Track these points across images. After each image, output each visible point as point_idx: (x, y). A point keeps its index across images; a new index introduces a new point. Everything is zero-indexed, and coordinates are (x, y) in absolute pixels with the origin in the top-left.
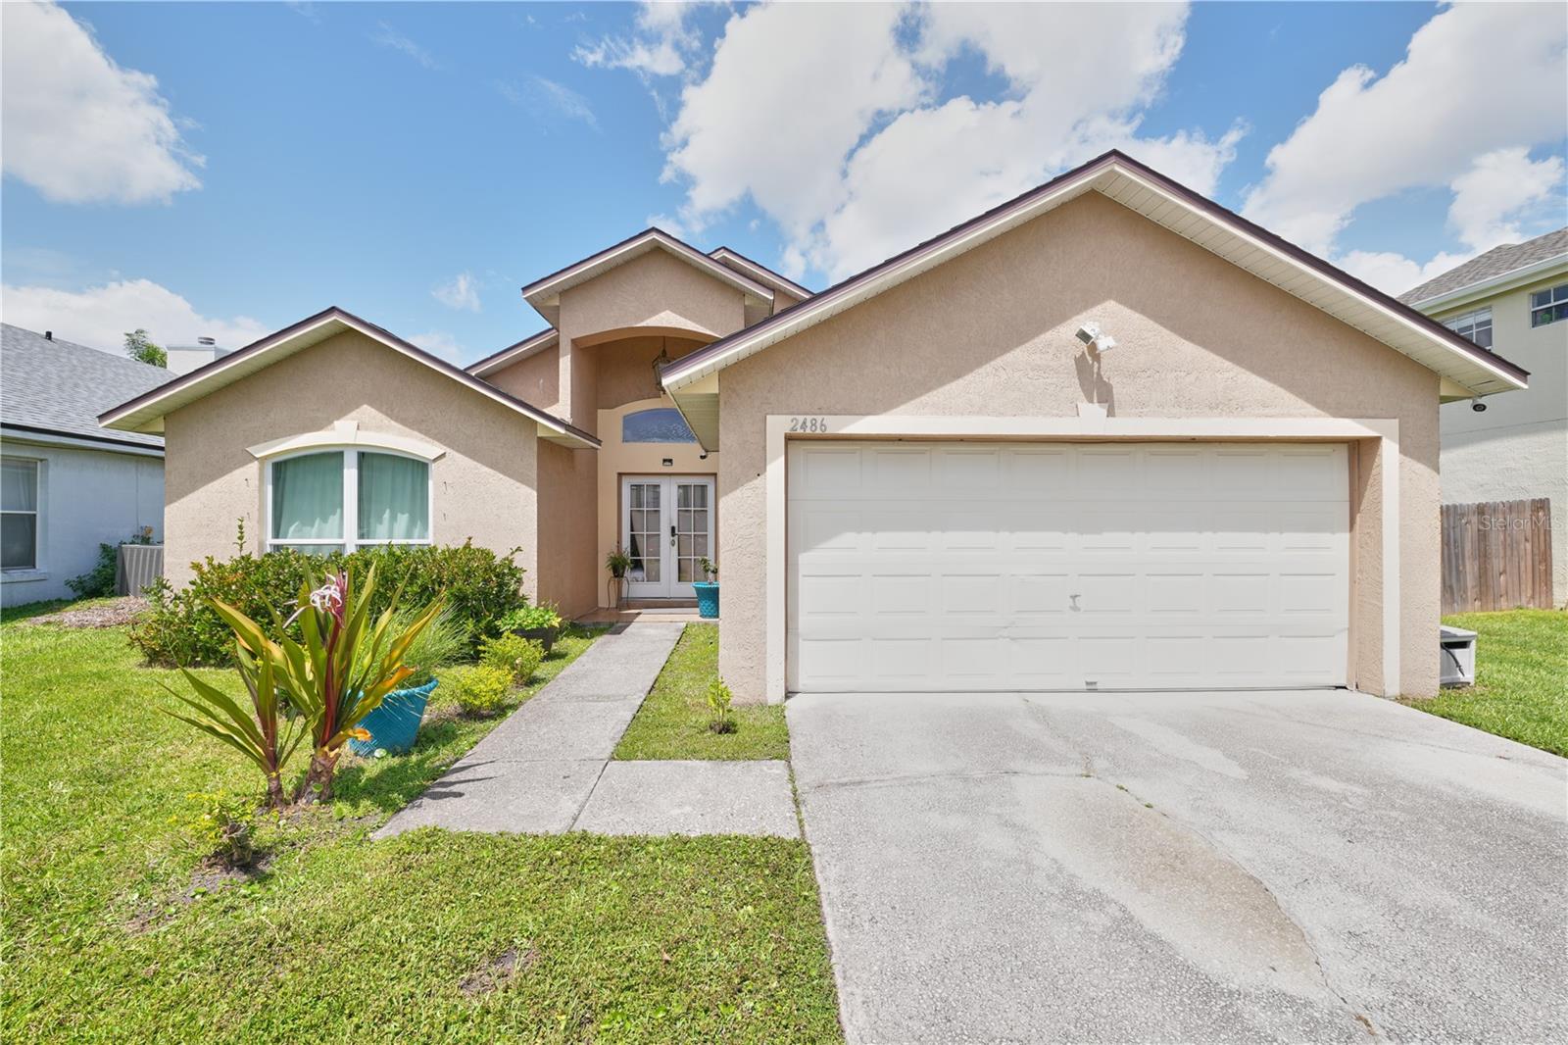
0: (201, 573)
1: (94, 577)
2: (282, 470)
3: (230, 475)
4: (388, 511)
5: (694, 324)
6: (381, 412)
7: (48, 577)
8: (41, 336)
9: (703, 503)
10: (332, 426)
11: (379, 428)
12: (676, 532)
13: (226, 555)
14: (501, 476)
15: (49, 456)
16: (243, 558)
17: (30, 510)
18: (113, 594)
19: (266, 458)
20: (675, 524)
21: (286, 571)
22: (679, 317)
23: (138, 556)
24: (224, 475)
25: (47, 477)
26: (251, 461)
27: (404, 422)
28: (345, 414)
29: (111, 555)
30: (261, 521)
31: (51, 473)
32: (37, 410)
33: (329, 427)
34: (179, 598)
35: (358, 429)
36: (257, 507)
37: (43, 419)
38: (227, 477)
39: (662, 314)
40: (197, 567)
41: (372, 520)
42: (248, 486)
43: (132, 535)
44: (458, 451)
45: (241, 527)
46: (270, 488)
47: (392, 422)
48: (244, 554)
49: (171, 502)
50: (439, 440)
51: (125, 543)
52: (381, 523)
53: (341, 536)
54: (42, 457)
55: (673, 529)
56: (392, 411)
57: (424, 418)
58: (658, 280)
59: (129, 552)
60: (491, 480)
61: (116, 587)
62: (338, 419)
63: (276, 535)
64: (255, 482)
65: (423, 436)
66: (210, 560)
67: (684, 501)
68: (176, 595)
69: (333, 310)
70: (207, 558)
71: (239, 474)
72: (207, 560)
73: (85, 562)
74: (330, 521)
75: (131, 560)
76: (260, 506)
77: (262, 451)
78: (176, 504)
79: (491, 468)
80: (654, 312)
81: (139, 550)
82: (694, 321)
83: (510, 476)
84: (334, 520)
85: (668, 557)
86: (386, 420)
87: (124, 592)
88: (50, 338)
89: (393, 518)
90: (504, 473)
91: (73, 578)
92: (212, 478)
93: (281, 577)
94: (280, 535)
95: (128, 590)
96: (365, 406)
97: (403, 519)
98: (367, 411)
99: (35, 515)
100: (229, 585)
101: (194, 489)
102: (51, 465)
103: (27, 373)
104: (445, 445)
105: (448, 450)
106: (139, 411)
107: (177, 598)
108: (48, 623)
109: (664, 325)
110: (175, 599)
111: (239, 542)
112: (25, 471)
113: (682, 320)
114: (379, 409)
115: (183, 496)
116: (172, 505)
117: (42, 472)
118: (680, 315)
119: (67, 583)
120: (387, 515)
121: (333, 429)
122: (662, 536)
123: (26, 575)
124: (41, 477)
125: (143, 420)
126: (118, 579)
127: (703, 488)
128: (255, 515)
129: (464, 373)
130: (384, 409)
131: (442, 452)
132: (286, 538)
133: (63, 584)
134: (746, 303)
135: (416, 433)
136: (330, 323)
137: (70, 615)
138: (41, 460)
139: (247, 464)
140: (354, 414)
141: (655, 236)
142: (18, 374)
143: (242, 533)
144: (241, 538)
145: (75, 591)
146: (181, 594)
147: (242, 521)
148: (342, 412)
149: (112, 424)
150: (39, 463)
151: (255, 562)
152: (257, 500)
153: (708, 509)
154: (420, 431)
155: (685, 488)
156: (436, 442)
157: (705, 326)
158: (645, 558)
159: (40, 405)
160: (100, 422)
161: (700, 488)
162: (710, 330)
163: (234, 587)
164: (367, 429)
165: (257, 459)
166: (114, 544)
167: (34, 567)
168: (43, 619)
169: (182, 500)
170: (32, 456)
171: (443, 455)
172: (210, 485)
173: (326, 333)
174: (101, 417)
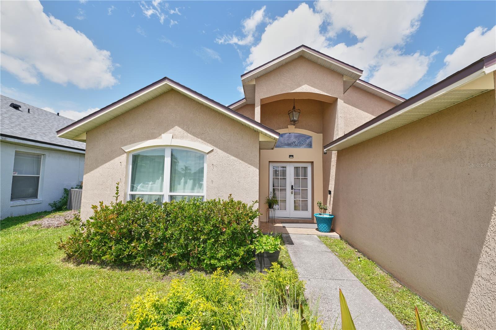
0: (96, 212)
1: (60, 202)
2: (136, 159)
3: (113, 160)
4: (183, 178)
5: (318, 90)
6: (184, 129)
7: (42, 202)
8: (56, 115)
9: (305, 174)
10: (161, 136)
11: (182, 137)
12: (294, 188)
13: (109, 202)
14: (241, 161)
15: (47, 153)
16: (117, 204)
17: (37, 175)
18: (66, 209)
19: (130, 152)
20: (293, 184)
21: (139, 212)
22: (311, 87)
23: (77, 194)
24: (111, 160)
25: (45, 161)
26: (123, 154)
27: (194, 134)
28: (166, 131)
29: (67, 192)
30: (126, 183)
31: (46, 160)
32: (44, 135)
33: (159, 137)
34: (85, 225)
35: (172, 138)
36: (125, 176)
37: (45, 138)
38: (112, 161)
39: (303, 86)
40: (94, 207)
41: (176, 183)
42: (121, 165)
43: (76, 185)
44: (219, 148)
45: (117, 188)
46: (131, 167)
47: (189, 135)
48: (118, 202)
49: (86, 173)
50: (211, 143)
51: (73, 188)
52: (180, 184)
53: (161, 191)
54: (44, 153)
55: (292, 186)
56: (189, 128)
57: (204, 132)
58: (302, 70)
59: (73, 192)
60: (235, 163)
61: (68, 207)
62: (163, 133)
63: (132, 190)
64: (124, 164)
65: (203, 141)
66: (101, 203)
67: (297, 174)
68: (83, 223)
69: (165, 78)
70: (100, 202)
71: (117, 160)
72: (100, 203)
73: (57, 196)
74: (156, 183)
75: (74, 196)
76: (126, 175)
77: (128, 148)
78: (89, 174)
79: (235, 157)
80: (300, 85)
81: (77, 191)
82: (318, 89)
83: (245, 161)
84: (158, 182)
85: (290, 198)
86: (186, 134)
87: (70, 209)
88: (58, 115)
89: (186, 183)
90: (242, 160)
91: (52, 202)
92: (106, 162)
93: (136, 216)
94: (134, 190)
95: (72, 208)
96: (176, 127)
97: (190, 182)
98: (177, 129)
99: (39, 177)
100: (110, 221)
101: (97, 167)
102: (47, 157)
103: (46, 124)
104: (213, 145)
105: (215, 148)
106: (75, 129)
107: (83, 225)
108: (35, 225)
109: (304, 91)
110: (82, 226)
111: (116, 195)
112: (37, 159)
113: (313, 88)
114: (183, 128)
115: (92, 170)
116: (87, 175)
117: (43, 159)
118: (312, 86)
119: (50, 204)
120: (183, 181)
121: (161, 138)
122: (287, 190)
123: (33, 201)
124: (43, 161)
125: (77, 134)
126: (68, 203)
127: (305, 168)
128: (124, 180)
129: (227, 108)
130: (185, 128)
131: (213, 149)
132: (136, 191)
133: (48, 204)
134: (344, 79)
135: (199, 140)
136: (163, 85)
137: (46, 221)
138: (43, 155)
139: (121, 155)
140: (171, 131)
141: (302, 49)
142: (42, 124)
143: (118, 191)
144: (117, 194)
145: (52, 207)
146: (85, 223)
147: (118, 184)
148: (166, 130)
149: (62, 135)
150: (42, 156)
151: (123, 205)
152: (125, 172)
153: (308, 178)
154: (202, 139)
155: (297, 169)
156: (209, 144)
157: (324, 91)
158: (279, 199)
159: (46, 134)
160: (57, 134)
161: (304, 168)
162: (326, 93)
163: (112, 221)
164: (176, 138)
165: (126, 152)
166: (68, 188)
167: (37, 198)
168: (34, 222)
169: (92, 172)
170: (39, 153)
171: (212, 150)
172: (104, 165)
173: (160, 91)
174: (58, 132)
